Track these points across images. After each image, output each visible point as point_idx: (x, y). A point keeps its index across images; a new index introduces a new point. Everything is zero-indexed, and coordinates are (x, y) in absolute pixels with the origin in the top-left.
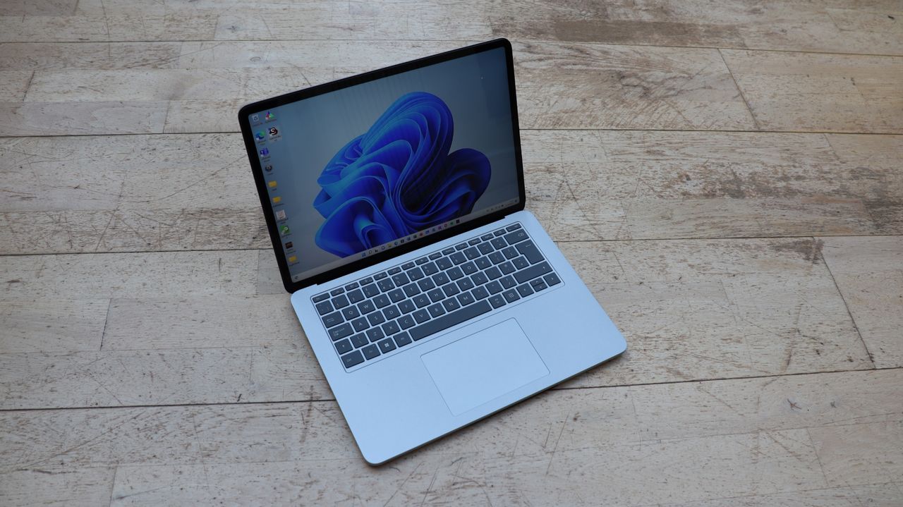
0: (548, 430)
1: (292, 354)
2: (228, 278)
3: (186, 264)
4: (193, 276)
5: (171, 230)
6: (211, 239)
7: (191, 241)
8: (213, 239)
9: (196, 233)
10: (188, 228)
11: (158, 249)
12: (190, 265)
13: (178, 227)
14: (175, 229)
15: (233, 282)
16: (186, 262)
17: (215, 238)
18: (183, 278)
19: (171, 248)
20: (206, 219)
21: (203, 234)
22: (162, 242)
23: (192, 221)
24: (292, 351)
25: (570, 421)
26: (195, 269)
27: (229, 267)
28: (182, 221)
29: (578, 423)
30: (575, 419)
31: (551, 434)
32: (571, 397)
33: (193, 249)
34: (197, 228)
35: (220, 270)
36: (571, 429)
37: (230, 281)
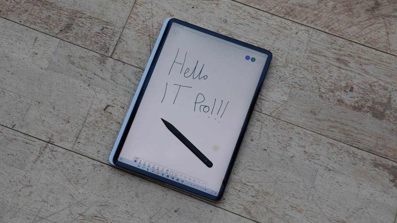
0: (158, 211)
1: (51, 112)
2: (37, 51)
3: (17, 33)
4: (18, 43)
5: (16, 6)
6: (37, 21)
7: (25, 18)
8: (38, 22)
9: (30, 14)
10: (26, 9)
11: (4, 16)
12: (19, 34)
13: (21, 5)
14: (19, 6)
15: (38, 55)
16: (17, 32)
17: (39, 22)
18: (11, 42)
19: (12, 19)
20: (39, 6)
21: (34, 17)
22: (9, 13)
23: (30, 4)
24: (52, 110)
25: (172, 211)
26: (21, 38)
27: (40, 45)
28: (25, 2)
29: (176, 214)
30: (176, 211)
31: (158, 213)
32: (181, 199)
33: (24, 24)
34: (31, 10)
35: (34, 44)
36: (170, 215)
37: (37, 54)
